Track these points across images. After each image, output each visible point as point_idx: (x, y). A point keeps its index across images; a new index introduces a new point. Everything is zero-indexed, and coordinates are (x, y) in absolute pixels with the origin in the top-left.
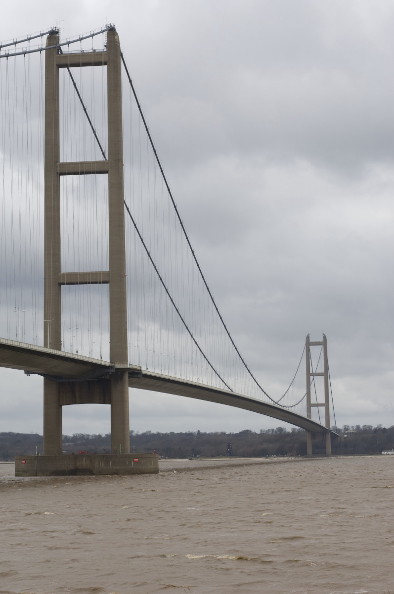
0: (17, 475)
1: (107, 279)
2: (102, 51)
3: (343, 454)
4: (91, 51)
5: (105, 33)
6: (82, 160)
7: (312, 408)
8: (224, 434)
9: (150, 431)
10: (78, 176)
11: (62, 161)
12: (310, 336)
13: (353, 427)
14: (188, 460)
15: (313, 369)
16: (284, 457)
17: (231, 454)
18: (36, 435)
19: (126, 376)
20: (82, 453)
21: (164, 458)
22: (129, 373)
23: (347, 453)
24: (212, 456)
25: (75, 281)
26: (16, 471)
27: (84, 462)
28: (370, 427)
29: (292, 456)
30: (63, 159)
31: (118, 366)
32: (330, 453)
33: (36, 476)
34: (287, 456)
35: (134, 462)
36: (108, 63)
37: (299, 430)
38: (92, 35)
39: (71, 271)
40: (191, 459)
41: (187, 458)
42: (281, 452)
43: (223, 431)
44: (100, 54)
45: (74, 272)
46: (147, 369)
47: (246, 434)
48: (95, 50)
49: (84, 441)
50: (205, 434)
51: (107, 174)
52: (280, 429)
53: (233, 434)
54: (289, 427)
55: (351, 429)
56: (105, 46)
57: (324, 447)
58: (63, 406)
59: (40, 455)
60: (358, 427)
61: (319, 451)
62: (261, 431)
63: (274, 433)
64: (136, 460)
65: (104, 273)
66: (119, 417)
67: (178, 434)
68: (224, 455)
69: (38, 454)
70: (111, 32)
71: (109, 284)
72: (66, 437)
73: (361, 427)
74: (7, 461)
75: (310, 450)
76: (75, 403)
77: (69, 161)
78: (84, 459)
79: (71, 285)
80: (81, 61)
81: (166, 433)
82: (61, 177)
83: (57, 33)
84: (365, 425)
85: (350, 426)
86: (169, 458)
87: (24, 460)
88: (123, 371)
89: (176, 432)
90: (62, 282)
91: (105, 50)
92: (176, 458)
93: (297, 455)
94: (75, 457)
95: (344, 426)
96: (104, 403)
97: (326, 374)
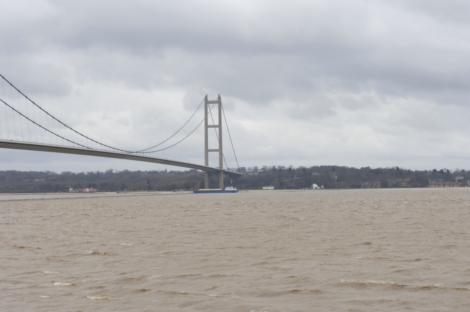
12: (208, 97)
40: (118, 192)
41: (115, 192)
42: (187, 187)
68: (145, 190)
97: (220, 126)
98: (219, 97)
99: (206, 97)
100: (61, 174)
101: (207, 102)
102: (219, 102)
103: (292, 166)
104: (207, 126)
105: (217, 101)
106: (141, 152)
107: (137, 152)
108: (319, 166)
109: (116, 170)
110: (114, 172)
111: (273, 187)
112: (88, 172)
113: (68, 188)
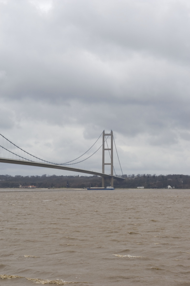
40: (49, 188)
68: (65, 187)
86: (40, 188)
97: (112, 149)
98: (112, 132)
99: (104, 132)
100: (15, 177)
101: (104, 135)
102: (112, 135)
103: (155, 174)
104: (104, 149)
105: (110, 134)
106: (64, 164)
107: (61, 164)
108: (172, 175)
109: (48, 175)
110: (47, 176)
111: (144, 187)
112: (31, 176)
113: (19, 186)
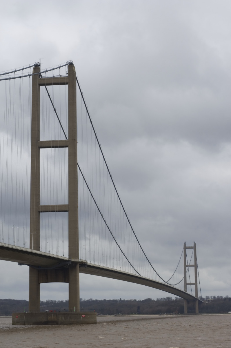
0: (13, 324)
1: (67, 209)
2: (65, 76)
3: (205, 313)
4: (59, 76)
5: (67, 66)
6: (53, 140)
7: (187, 285)
8: (135, 301)
9: (92, 299)
10: (51, 148)
11: (41, 140)
12: (186, 243)
13: (211, 297)
14: (114, 316)
15: (188, 263)
16: (171, 314)
17: (139, 313)
18: (25, 301)
19: (78, 266)
20: (52, 311)
21: (100, 315)
22: (80, 265)
23: (208, 313)
24: (128, 314)
25: (48, 210)
26: (12, 322)
27: (52, 317)
28: (221, 297)
29: (175, 314)
30: (41, 139)
31: (73, 260)
32: (198, 312)
33: (24, 325)
34: (173, 314)
35: (82, 317)
36: (69, 83)
37: (179, 298)
38: (60, 67)
39: (46, 204)
40: (116, 316)
41: (114, 315)
42: (169, 312)
43: (135, 299)
44: (64, 78)
45: (48, 205)
46: (90, 262)
47: (148, 301)
48: (61, 76)
49: (53, 304)
50: (124, 301)
51: (68, 148)
52: (168, 298)
53: (141, 301)
54: (173, 297)
55: (210, 298)
56: (67, 73)
57: (195, 309)
58: (41, 284)
59: (27, 312)
60: (214, 297)
61: (192, 311)
62: (157, 299)
63: (165, 300)
64: (84, 316)
65: (65, 206)
66: (74, 290)
67: (108, 300)
68: (135, 313)
69: (26, 312)
70: (71, 65)
71: (68, 212)
72: (42, 302)
73: (216, 297)
74: (7, 316)
75: (186, 310)
76: (48, 282)
77: (46, 140)
78: (53, 315)
79: (46, 213)
80: (53, 82)
81: (101, 300)
82: (41, 149)
83: (39, 65)
84: (219, 296)
85: (210, 297)
86: (103, 315)
87: (17, 315)
88: (76, 263)
89: (107, 300)
90: (41, 210)
91: (67, 76)
92: (107, 315)
93: (178, 313)
94: (48, 314)
95: (207, 296)
96: (65, 282)
97: (195, 266)
98: (195, 244)
99: (185, 244)
101: (185, 248)
102: (194, 248)
104: (186, 266)
105: (193, 247)
